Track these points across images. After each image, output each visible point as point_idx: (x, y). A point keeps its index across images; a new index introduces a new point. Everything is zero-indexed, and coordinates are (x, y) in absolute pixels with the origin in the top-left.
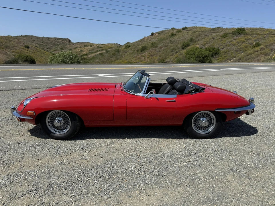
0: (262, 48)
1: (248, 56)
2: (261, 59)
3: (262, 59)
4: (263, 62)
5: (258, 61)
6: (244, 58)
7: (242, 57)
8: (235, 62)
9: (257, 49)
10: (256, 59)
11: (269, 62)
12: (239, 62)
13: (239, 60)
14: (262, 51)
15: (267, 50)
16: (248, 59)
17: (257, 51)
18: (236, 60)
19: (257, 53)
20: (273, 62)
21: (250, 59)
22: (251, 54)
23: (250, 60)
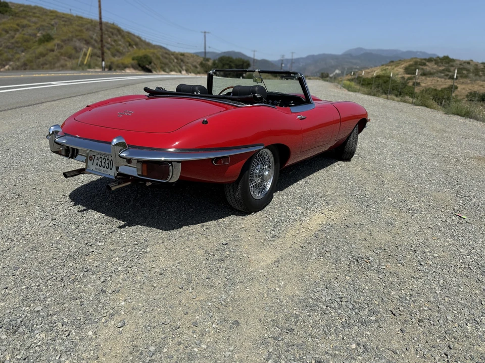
0: (58, 45)
1: (39, 58)
2: (66, 65)
3: (69, 64)
4: (73, 69)
5: (63, 67)
6: (31, 62)
7: (28, 60)
8: (16, 69)
9: (50, 45)
10: (58, 65)
11: (83, 69)
12: (25, 69)
13: (25, 67)
14: (62, 51)
15: (68, 48)
16: (42, 65)
17: (53, 50)
18: (18, 66)
19: (52, 53)
20: (89, 70)
21: (46, 64)
22: (43, 55)
23: (48, 66)
